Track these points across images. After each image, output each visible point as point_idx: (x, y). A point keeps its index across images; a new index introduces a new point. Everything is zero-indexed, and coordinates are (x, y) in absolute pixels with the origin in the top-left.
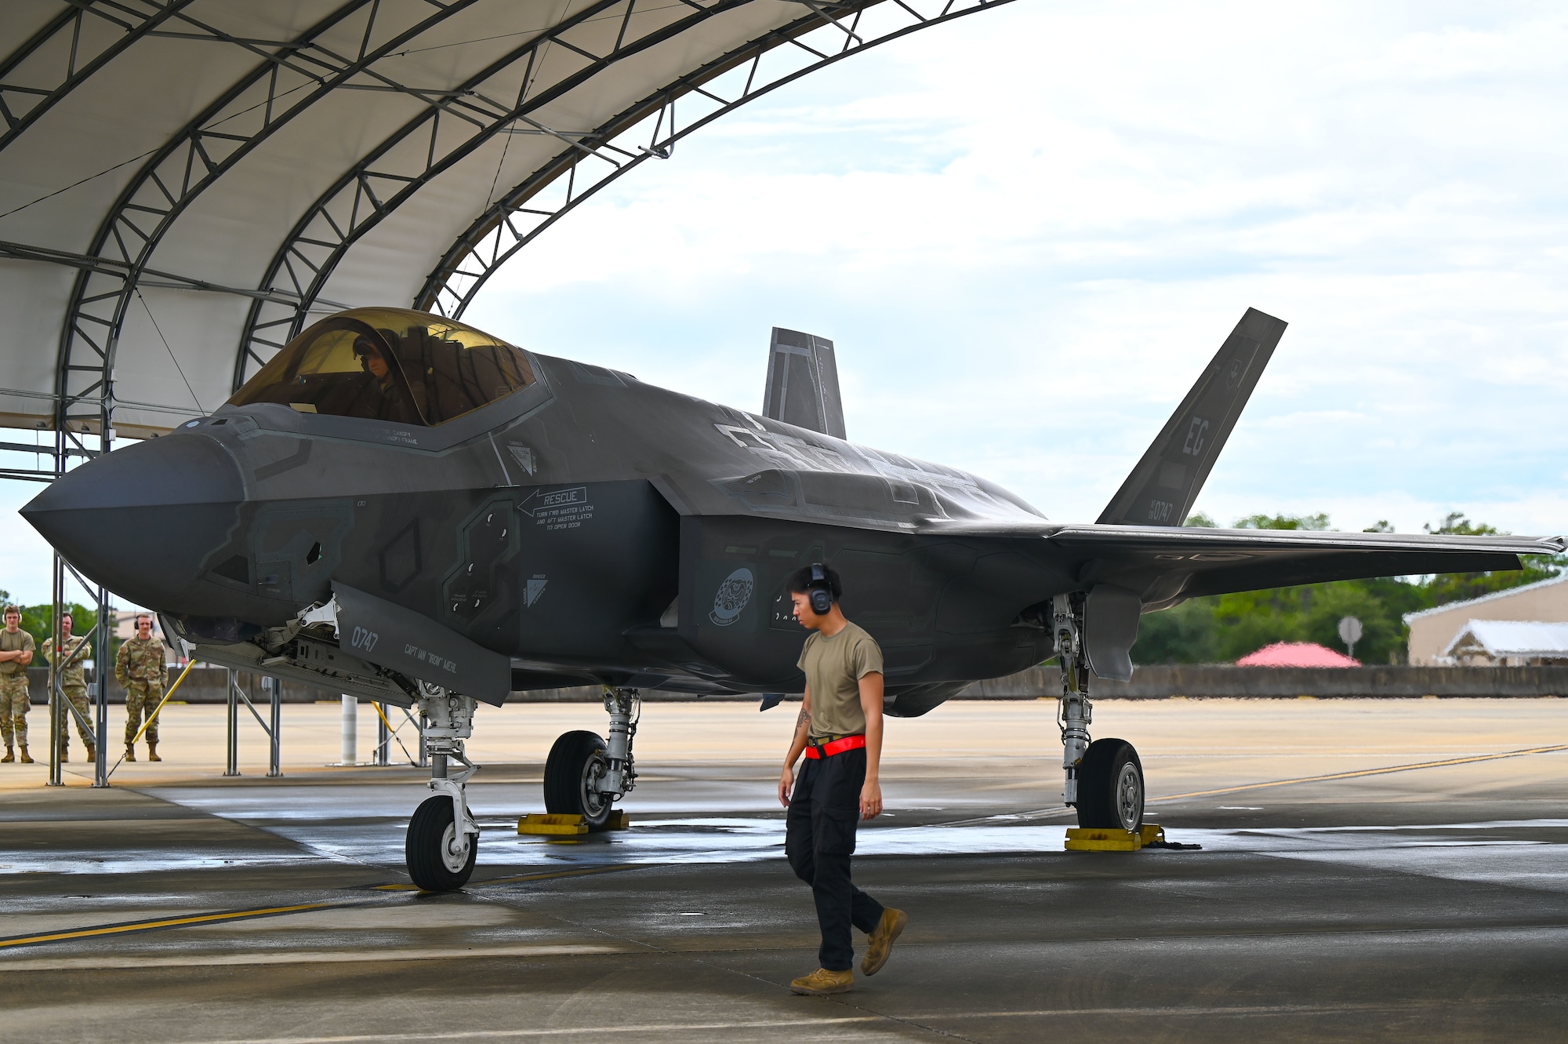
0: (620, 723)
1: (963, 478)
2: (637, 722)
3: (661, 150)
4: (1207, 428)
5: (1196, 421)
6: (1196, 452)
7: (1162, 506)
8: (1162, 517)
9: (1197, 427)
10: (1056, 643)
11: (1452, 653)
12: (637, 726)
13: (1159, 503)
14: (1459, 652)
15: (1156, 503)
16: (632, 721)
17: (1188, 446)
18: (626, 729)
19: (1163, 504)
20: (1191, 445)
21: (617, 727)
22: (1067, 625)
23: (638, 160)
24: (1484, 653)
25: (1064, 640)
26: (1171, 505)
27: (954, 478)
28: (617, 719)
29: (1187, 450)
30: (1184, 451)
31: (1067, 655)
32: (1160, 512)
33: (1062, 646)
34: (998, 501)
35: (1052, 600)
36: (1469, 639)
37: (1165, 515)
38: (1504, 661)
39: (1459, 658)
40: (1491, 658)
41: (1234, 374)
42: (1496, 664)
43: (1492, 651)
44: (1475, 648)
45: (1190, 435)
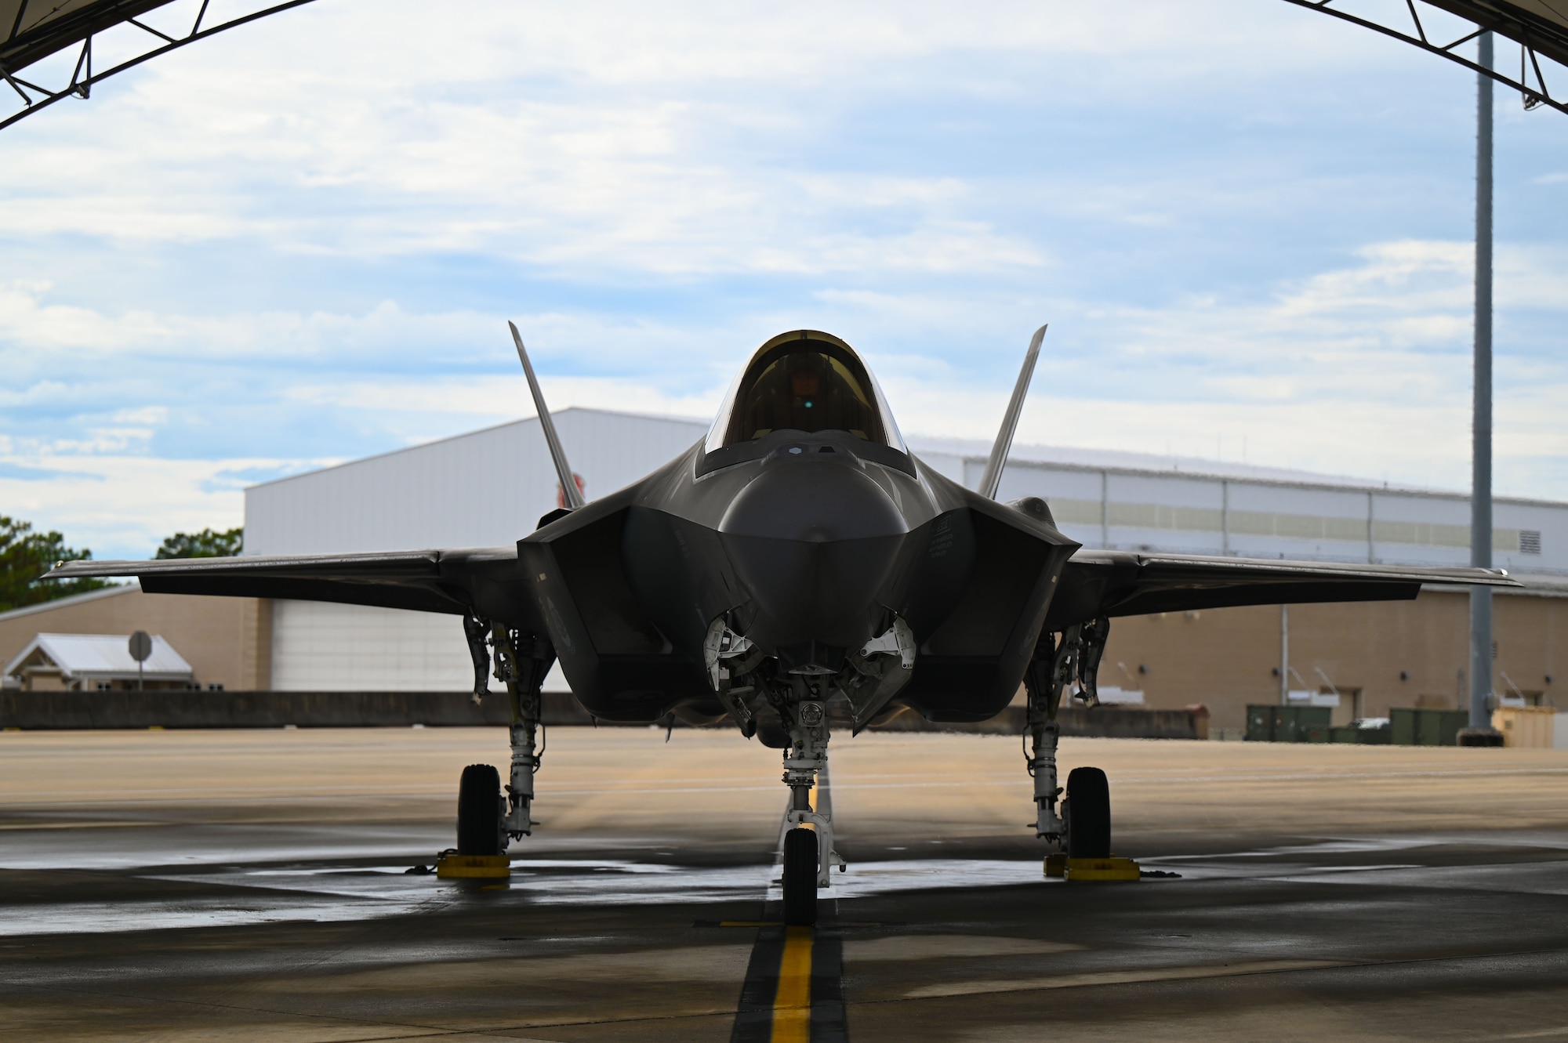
0: (525, 756)
2: (540, 754)
3: (81, 88)
11: (15, 673)
12: (541, 759)
14: (24, 673)
16: (535, 753)
18: (528, 762)
21: (522, 760)
23: (54, 98)
24: (58, 674)
28: (522, 751)
36: (39, 656)
38: (78, 685)
39: (23, 680)
40: (66, 680)
42: (69, 688)
43: (68, 672)
44: (47, 668)
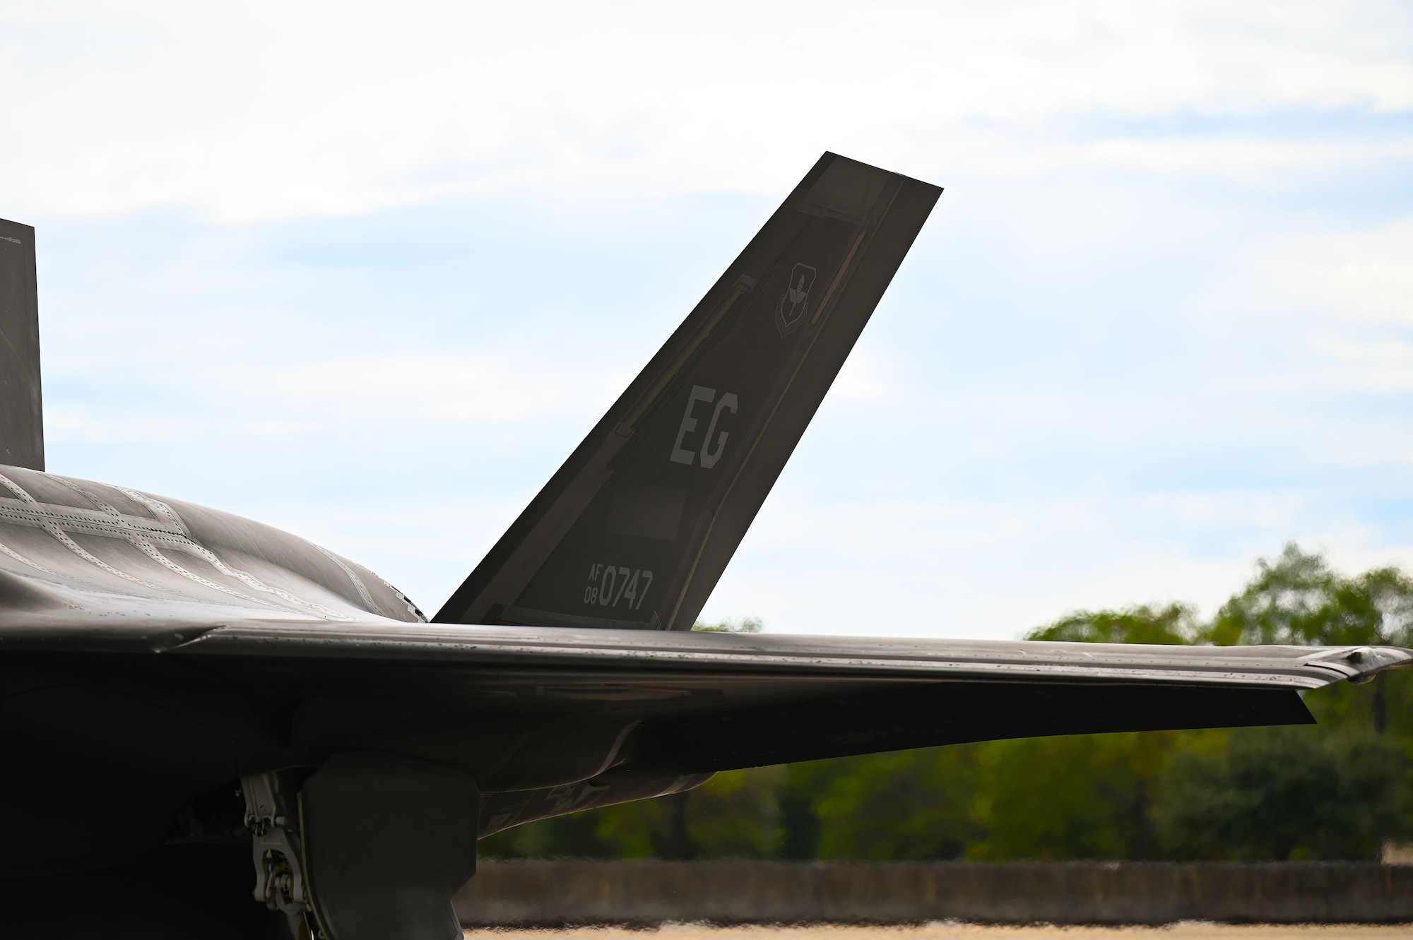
1: (152, 515)
4: (734, 410)
5: (702, 393)
6: (708, 462)
7: (620, 578)
8: (624, 601)
9: (703, 411)
10: (261, 879)
13: (611, 569)
15: (602, 571)
17: (682, 447)
19: (625, 571)
20: (692, 442)
22: (278, 842)
25: (279, 875)
26: (648, 574)
27: (121, 517)
29: (681, 456)
30: (673, 458)
31: (289, 906)
32: (617, 587)
33: (273, 889)
34: (233, 566)
35: (239, 787)
37: (631, 595)
41: (797, 296)
45: (689, 424)
